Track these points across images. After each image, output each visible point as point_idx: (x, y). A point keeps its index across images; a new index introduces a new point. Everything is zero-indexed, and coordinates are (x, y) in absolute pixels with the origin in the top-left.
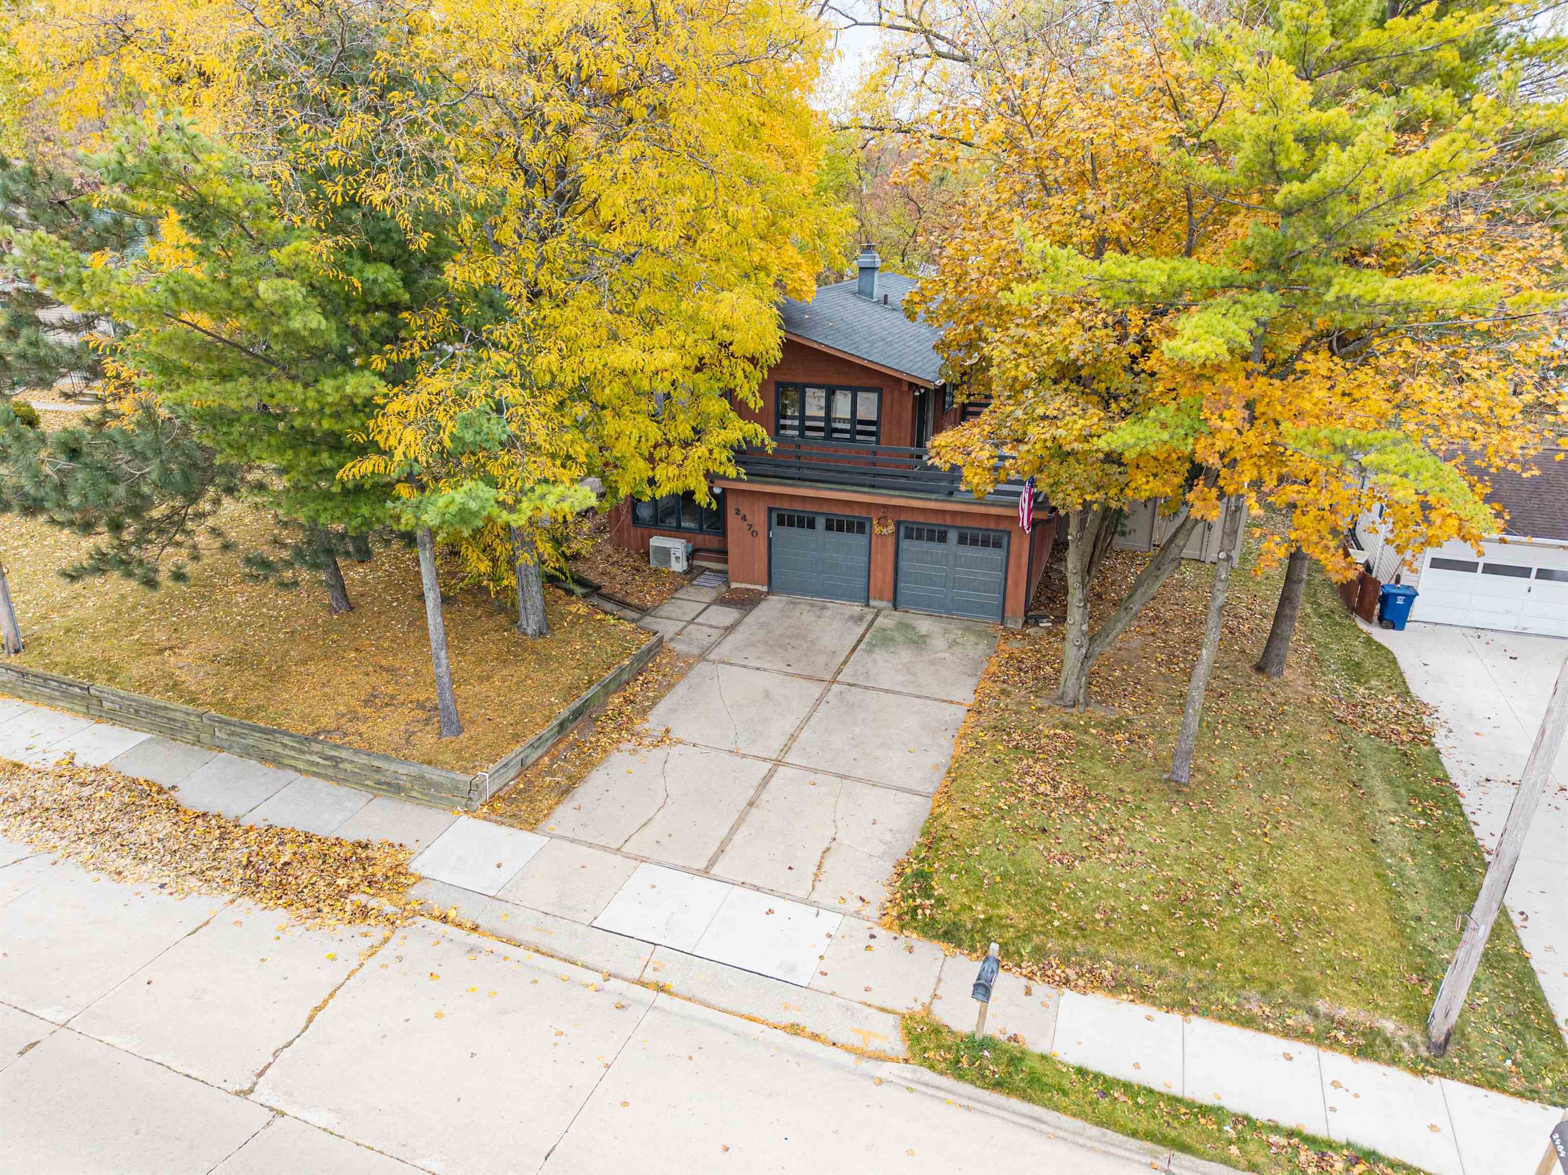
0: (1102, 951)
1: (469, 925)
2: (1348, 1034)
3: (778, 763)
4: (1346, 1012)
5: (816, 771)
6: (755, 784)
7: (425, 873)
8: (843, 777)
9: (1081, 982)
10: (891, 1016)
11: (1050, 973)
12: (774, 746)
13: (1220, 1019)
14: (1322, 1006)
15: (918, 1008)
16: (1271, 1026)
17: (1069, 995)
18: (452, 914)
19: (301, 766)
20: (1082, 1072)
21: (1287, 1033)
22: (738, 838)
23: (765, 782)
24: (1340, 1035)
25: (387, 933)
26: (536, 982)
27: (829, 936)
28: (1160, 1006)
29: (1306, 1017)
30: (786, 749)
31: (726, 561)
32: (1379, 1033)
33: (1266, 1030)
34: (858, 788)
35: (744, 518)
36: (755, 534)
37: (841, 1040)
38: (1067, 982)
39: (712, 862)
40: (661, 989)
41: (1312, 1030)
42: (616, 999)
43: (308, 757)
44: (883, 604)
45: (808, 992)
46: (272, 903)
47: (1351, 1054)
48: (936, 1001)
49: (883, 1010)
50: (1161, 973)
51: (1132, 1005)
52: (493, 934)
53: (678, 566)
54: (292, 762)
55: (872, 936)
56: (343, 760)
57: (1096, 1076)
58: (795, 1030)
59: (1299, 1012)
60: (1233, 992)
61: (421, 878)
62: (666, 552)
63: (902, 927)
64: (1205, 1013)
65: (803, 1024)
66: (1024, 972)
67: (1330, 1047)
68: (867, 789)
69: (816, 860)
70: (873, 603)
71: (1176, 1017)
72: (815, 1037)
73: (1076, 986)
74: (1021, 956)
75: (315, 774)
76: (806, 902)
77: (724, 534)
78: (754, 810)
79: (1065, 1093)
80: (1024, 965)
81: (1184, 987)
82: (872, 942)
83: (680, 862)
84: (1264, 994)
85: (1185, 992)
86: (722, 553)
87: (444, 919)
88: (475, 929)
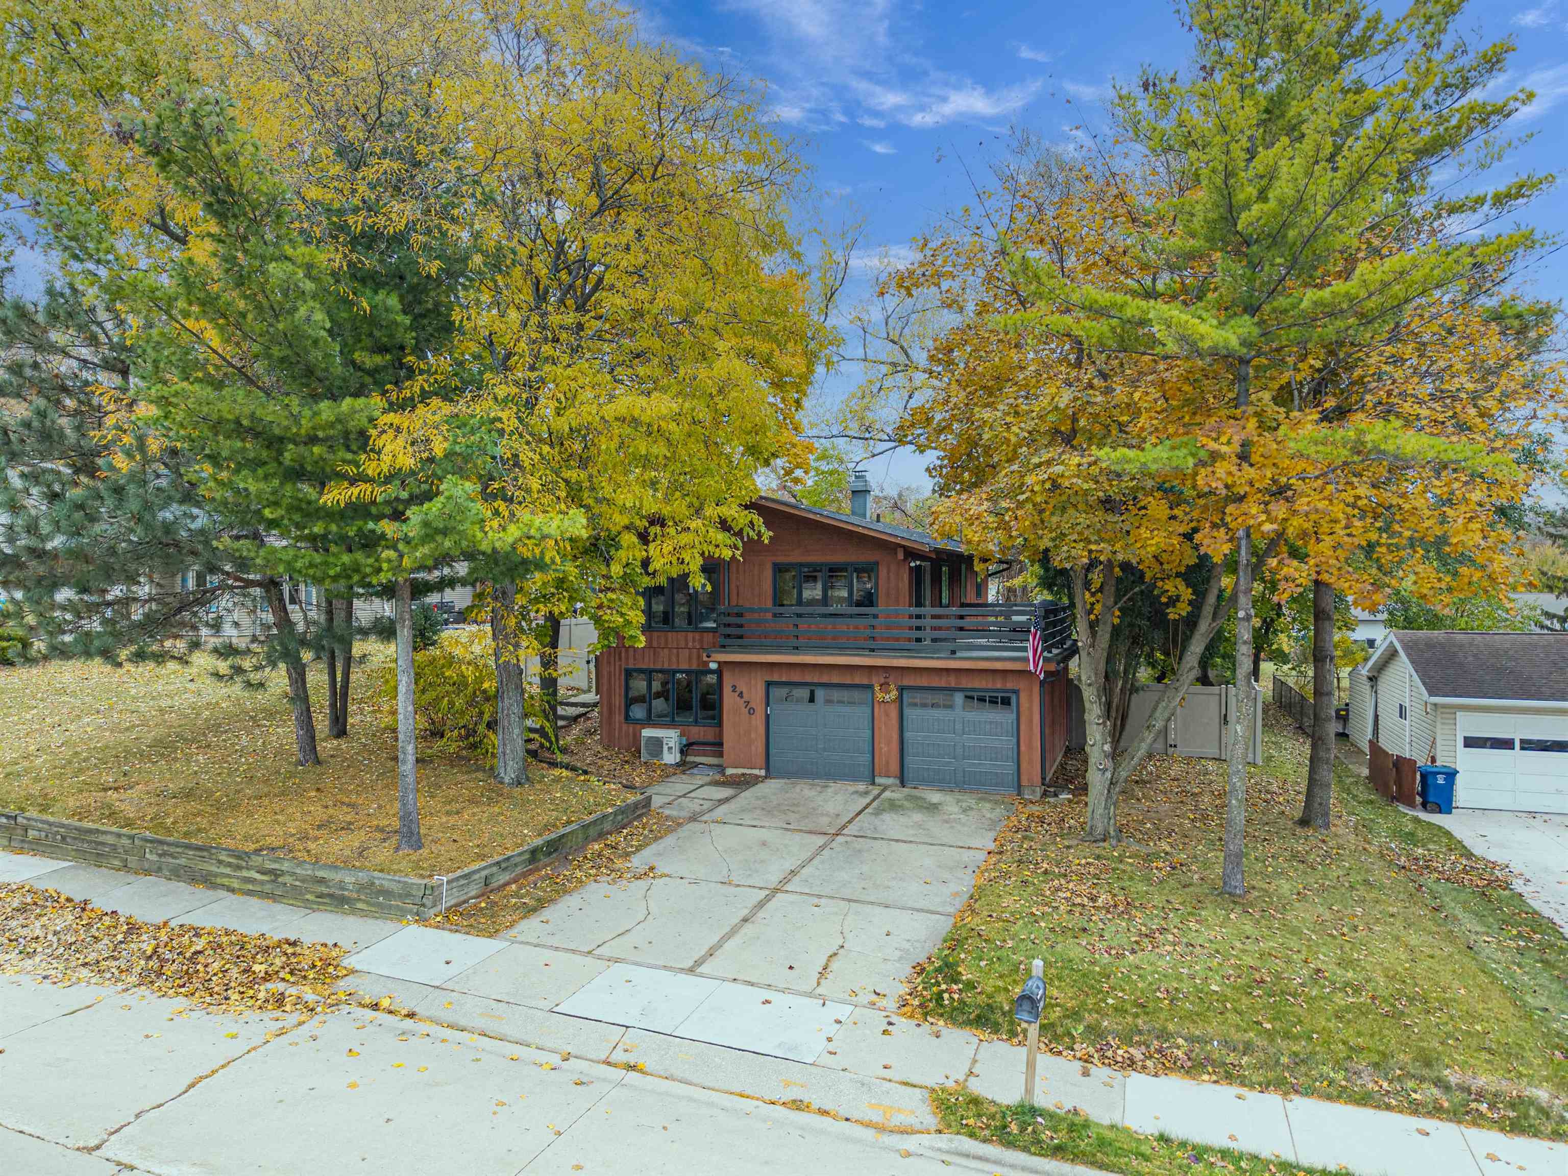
0: (1171, 1027)
1: (404, 1012)
2: (1492, 1106)
3: (776, 891)
4: (1483, 1080)
5: (819, 896)
6: (750, 905)
7: (358, 968)
8: (850, 900)
9: (1149, 1063)
10: (917, 1090)
11: (1109, 1054)
12: (773, 879)
13: (1329, 1098)
14: (1453, 1077)
15: (950, 1084)
16: (1394, 1102)
17: (1136, 1079)
18: (385, 1003)
19: (236, 884)
20: (1163, 1138)
21: (1415, 1109)
22: (728, 946)
23: (761, 905)
24: (1484, 1107)
25: (303, 1018)
26: (478, 1060)
27: (838, 1022)
28: (1252, 1087)
29: (1435, 1091)
30: (786, 880)
31: (721, 755)
32: (1532, 1102)
33: (1389, 1107)
34: (868, 908)
35: (741, 695)
36: (752, 712)
37: (855, 1115)
38: (1131, 1063)
39: (699, 963)
40: (632, 1068)
41: (1446, 1105)
42: (575, 1077)
43: (245, 873)
44: (890, 781)
45: (813, 1069)
46: (171, 992)
47: (1502, 1130)
48: (972, 1079)
49: (906, 1084)
50: (1248, 1049)
51: (1217, 1087)
52: (431, 1020)
53: (671, 757)
54: (225, 881)
55: (890, 1024)
56: (283, 873)
57: (1183, 1144)
58: (797, 1105)
59: (1424, 1086)
60: (1338, 1065)
61: (353, 972)
62: (657, 744)
63: (926, 1015)
64: (1309, 1092)
65: (806, 1100)
66: (1078, 1054)
67: (1474, 1123)
68: (878, 910)
69: (823, 961)
70: (878, 780)
71: (1273, 1099)
72: (823, 1112)
73: (1144, 1067)
74: (1073, 1037)
75: (250, 893)
76: (810, 995)
77: (720, 725)
78: (748, 925)
79: (1146, 1158)
80: (1076, 1047)
81: (1277, 1062)
82: (890, 1028)
83: (662, 963)
84: (1376, 1065)
85: (1279, 1069)
86: (716, 747)
87: (375, 1007)
88: (411, 1015)
